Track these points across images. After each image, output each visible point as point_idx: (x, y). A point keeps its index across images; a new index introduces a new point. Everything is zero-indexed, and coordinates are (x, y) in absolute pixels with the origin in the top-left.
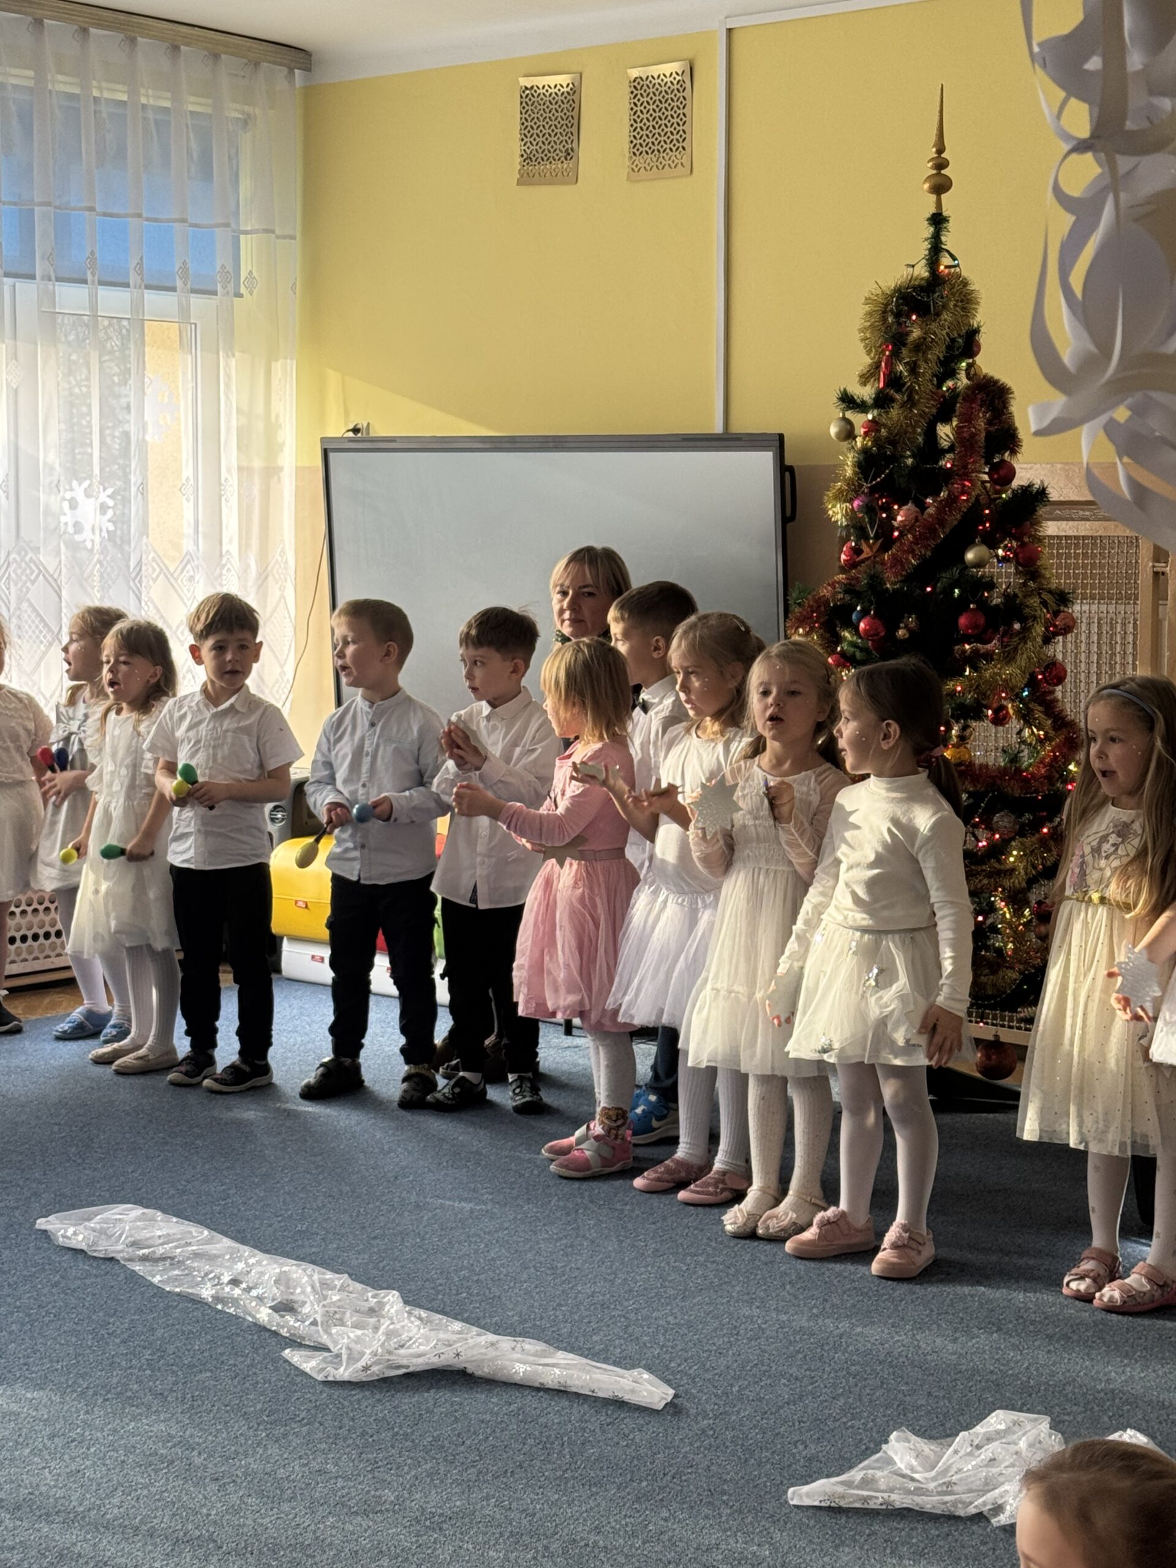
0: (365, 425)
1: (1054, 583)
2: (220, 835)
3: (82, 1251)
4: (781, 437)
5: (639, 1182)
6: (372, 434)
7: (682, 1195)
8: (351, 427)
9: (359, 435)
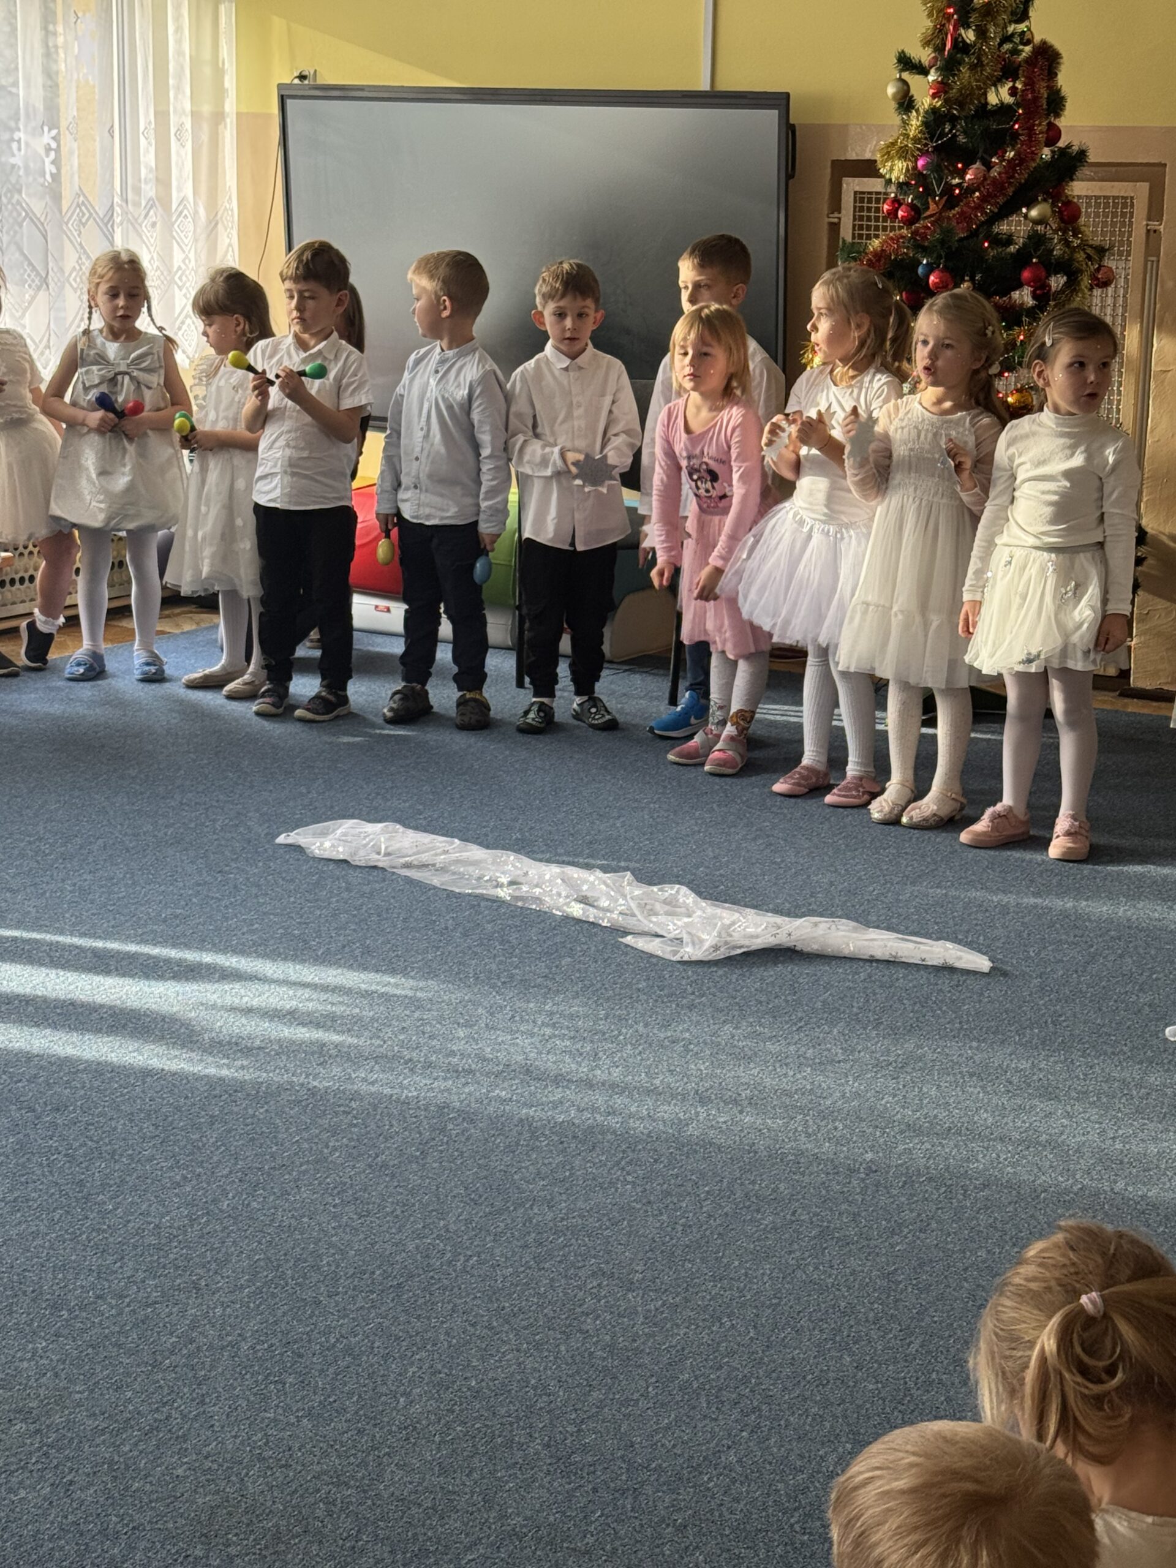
0: (312, 72)
1: (1097, 240)
2: (306, 477)
3: (345, 861)
4: (788, 95)
5: (780, 787)
6: (320, 81)
7: (829, 799)
8: (296, 74)
9: (306, 82)
